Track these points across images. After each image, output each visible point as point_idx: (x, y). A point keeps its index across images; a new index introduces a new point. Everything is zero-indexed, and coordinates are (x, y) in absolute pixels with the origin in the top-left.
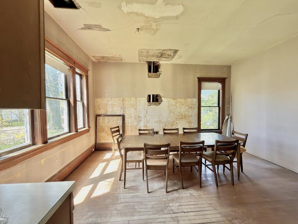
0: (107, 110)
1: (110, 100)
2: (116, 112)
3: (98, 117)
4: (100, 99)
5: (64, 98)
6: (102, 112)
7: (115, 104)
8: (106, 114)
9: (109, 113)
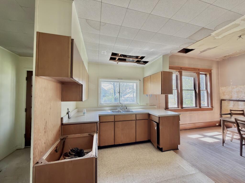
0: (232, 96)
1: (235, 87)
2: (242, 98)
3: (223, 102)
4: (225, 88)
5: (193, 89)
6: (227, 97)
7: (242, 90)
8: (231, 99)
9: (234, 98)
